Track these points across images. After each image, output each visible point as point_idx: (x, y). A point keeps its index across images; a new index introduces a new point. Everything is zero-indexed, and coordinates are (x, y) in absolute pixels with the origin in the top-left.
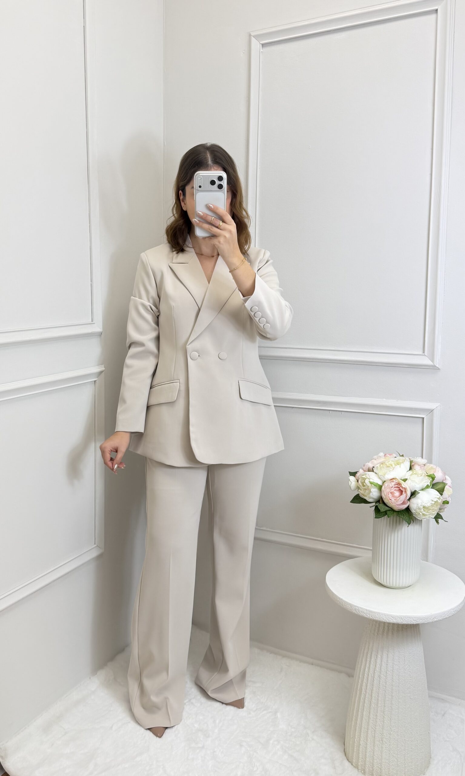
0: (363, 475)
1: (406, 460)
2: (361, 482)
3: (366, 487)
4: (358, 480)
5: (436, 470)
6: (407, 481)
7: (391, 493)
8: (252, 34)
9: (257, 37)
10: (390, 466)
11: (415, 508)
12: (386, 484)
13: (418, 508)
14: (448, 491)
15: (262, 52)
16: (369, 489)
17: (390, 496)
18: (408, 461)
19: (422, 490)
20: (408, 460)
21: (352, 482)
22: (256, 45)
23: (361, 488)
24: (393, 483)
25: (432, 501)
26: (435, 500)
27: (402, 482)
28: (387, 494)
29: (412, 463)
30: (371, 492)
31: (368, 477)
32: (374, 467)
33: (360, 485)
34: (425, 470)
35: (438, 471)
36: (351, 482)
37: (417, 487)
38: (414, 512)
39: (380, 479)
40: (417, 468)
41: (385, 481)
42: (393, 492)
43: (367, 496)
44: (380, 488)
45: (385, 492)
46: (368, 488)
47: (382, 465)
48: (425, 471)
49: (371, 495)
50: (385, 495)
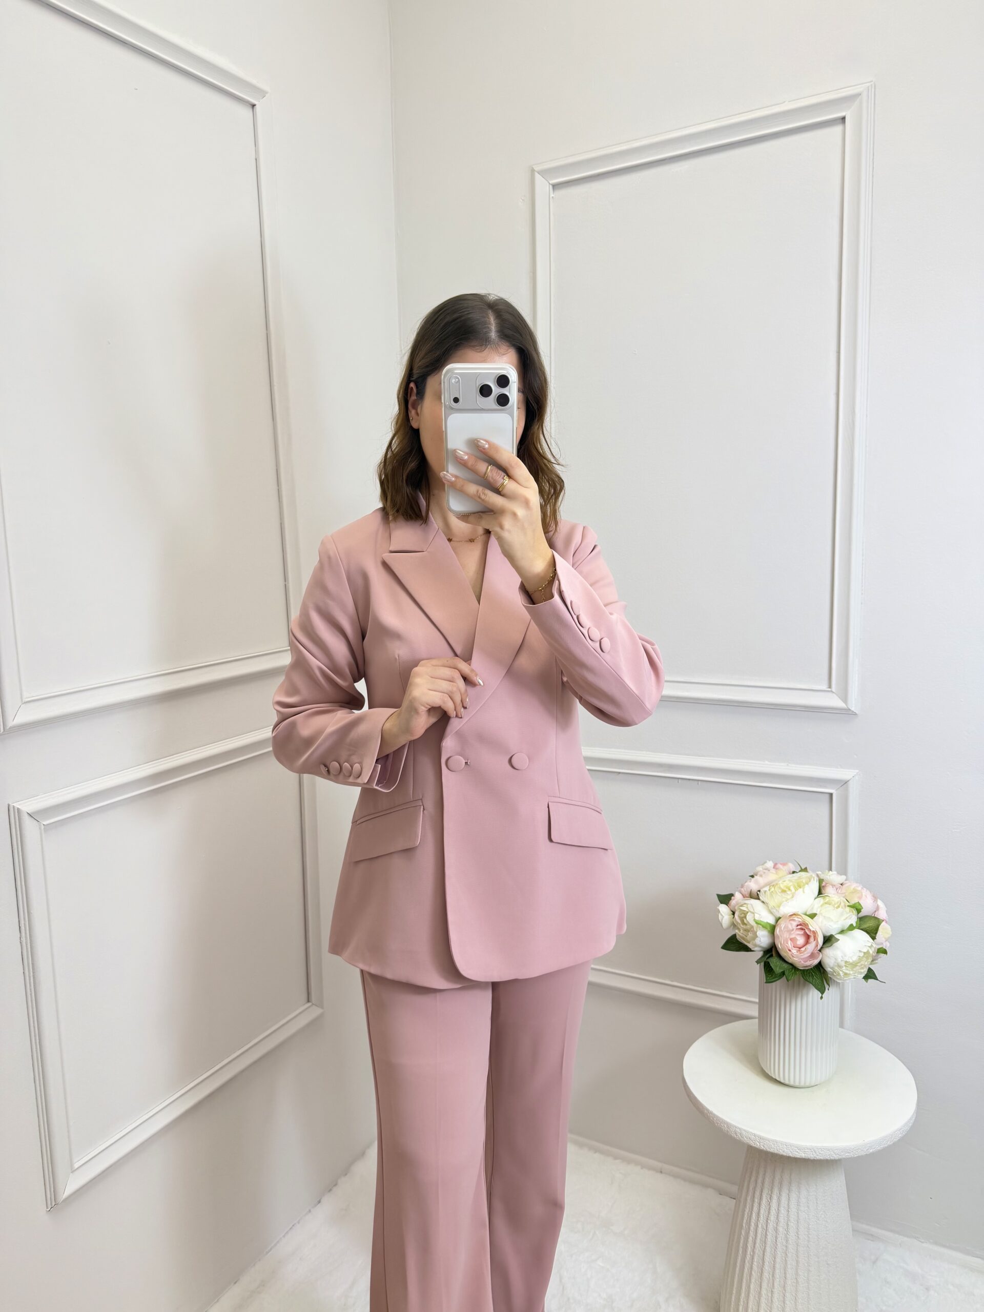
0: (742, 906)
1: (813, 879)
2: (739, 916)
3: (748, 927)
4: (733, 910)
5: (862, 895)
6: (815, 918)
7: (791, 939)
8: (535, 169)
9: (543, 173)
10: (785, 889)
11: (832, 965)
12: (782, 924)
13: (836, 964)
14: (884, 931)
15: (553, 197)
16: (754, 930)
17: (790, 945)
18: (816, 880)
19: (842, 932)
20: (816, 878)
21: (724, 915)
22: (542, 186)
23: (740, 927)
24: (795, 924)
25: (860, 951)
26: (865, 951)
27: (808, 919)
28: (784, 942)
29: (822, 883)
30: (757, 937)
31: (752, 910)
32: (759, 891)
33: (737, 923)
34: (843, 895)
35: (866, 896)
36: (721, 915)
37: (832, 928)
38: (831, 971)
39: (771, 913)
40: (829, 891)
41: (780, 918)
42: (795, 937)
43: (751, 943)
44: (772, 929)
45: (780, 937)
46: (752, 929)
47: (773, 889)
48: (844, 897)
49: (757, 941)
50: (781, 944)
